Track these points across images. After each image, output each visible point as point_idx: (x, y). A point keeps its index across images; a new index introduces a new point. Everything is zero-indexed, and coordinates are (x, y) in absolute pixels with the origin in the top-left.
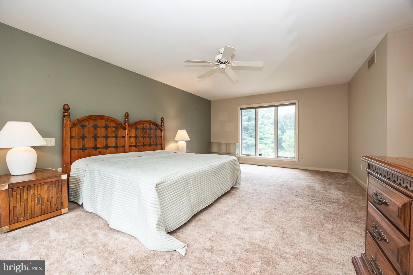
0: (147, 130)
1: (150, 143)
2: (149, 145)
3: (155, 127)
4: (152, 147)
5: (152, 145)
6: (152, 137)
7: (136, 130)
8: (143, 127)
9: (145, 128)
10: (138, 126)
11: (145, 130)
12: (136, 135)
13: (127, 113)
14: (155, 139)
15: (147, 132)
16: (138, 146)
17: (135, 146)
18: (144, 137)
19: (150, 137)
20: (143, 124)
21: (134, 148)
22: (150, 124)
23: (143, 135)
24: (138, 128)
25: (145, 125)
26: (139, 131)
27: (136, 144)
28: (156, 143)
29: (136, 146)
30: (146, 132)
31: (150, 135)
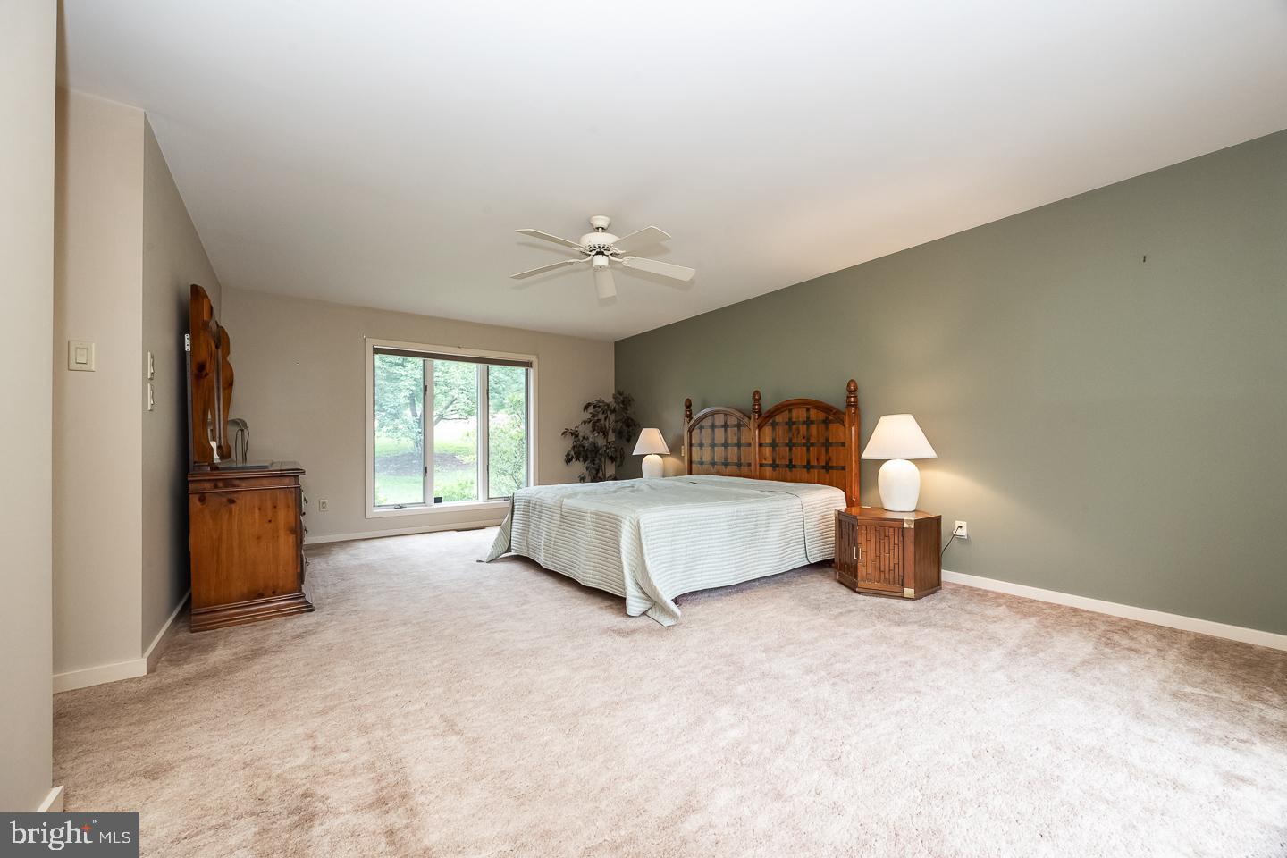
0: (801, 426)
1: (808, 462)
2: (805, 467)
3: (822, 416)
4: (815, 472)
5: (813, 467)
6: (812, 445)
7: (774, 428)
8: (790, 419)
9: (794, 420)
10: (779, 419)
11: (794, 427)
12: (774, 440)
13: (757, 392)
14: (824, 449)
15: (799, 433)
16: (778, 466)
17: (771, 466)
18: (791, 445)
19: (808, 445)
20: (790, 411)
21: (768, 471)
22: (808, 410)
23: (790, 440)
24: (777, 424)
25: (794, 413)
26: (780, 430)
27: (774, 461)
28: (827, 463)
29: (774, 466)
30: (798, 430)
31: (808, 440)
